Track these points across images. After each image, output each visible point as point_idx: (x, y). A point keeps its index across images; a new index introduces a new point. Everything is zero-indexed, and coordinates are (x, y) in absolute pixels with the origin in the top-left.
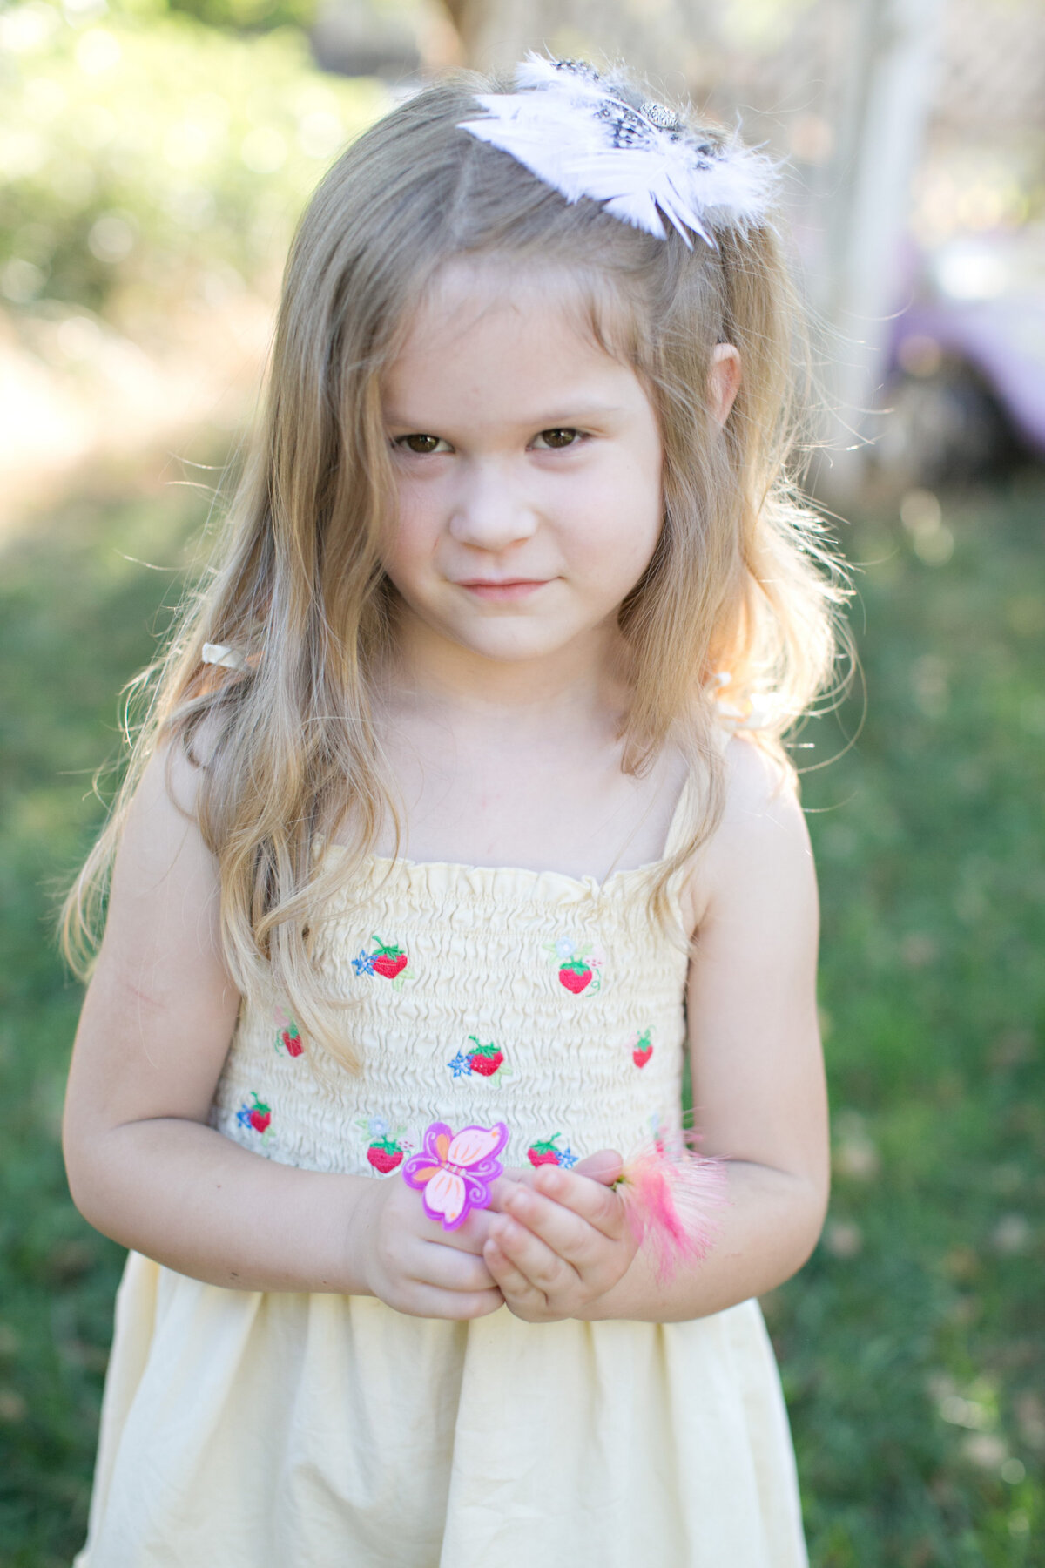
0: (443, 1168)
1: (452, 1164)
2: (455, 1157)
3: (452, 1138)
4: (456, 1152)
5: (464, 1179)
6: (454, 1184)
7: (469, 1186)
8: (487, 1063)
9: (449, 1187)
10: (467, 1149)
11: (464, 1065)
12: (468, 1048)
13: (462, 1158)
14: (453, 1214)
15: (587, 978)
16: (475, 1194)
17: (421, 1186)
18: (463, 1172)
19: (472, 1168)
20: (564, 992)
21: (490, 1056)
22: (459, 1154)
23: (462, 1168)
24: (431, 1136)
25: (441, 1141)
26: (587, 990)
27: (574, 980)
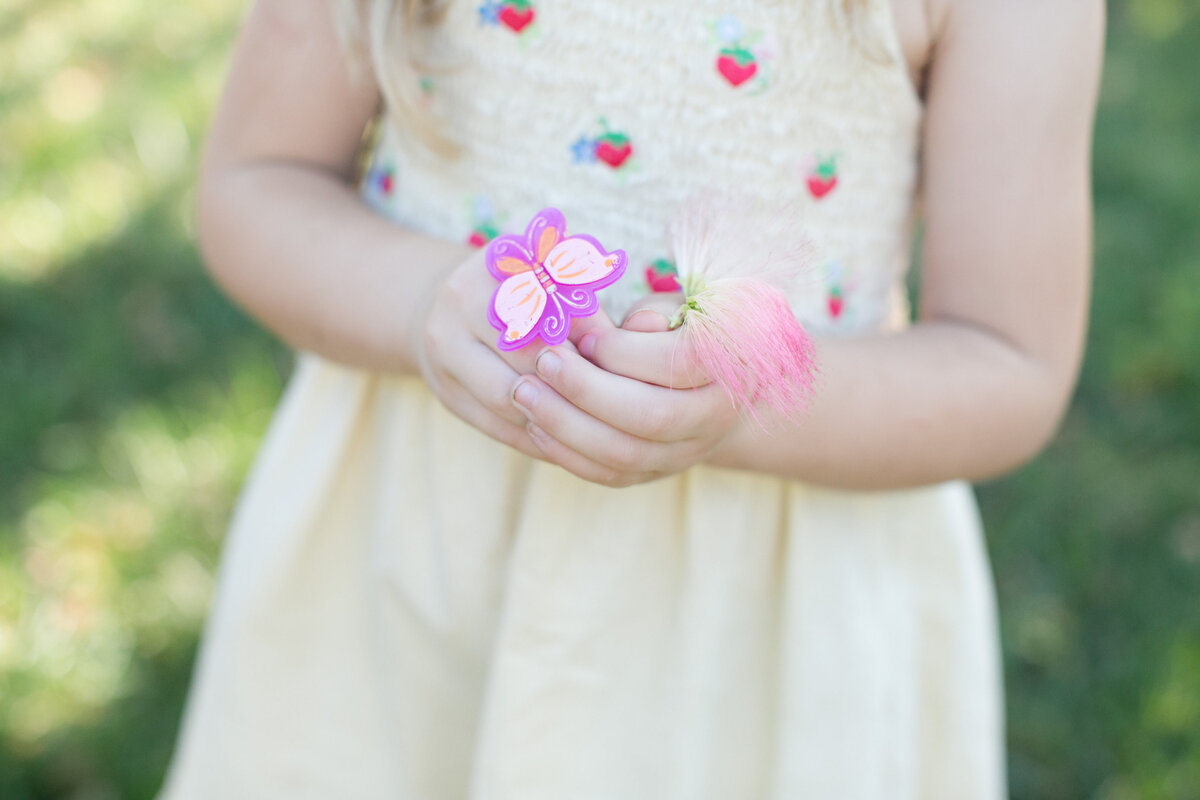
0: (534, 270)
1: (545, 270)
2: (552, 264)
3: (562, 239)
4: (556, 260)
5: (549, 296)
6: (535, 296)
7: (550, 308)
8: (615, 155)
9: (529, 296)
10: (571, 263)
11: (588, 151)
12: (595, 132)
13: (560, 270)
14: (516, 333)
15: (751, 71)
16: (552, 321)
17: (501, 277)
18: (552, 288)
19: (564, 288)
20: (720, 83)
21: (618, 146)
22: (560, 264)
23: (554, 282)
24: (541, 221)
25: (550, 234)
26: (750, 85)
27: (735, 71)
